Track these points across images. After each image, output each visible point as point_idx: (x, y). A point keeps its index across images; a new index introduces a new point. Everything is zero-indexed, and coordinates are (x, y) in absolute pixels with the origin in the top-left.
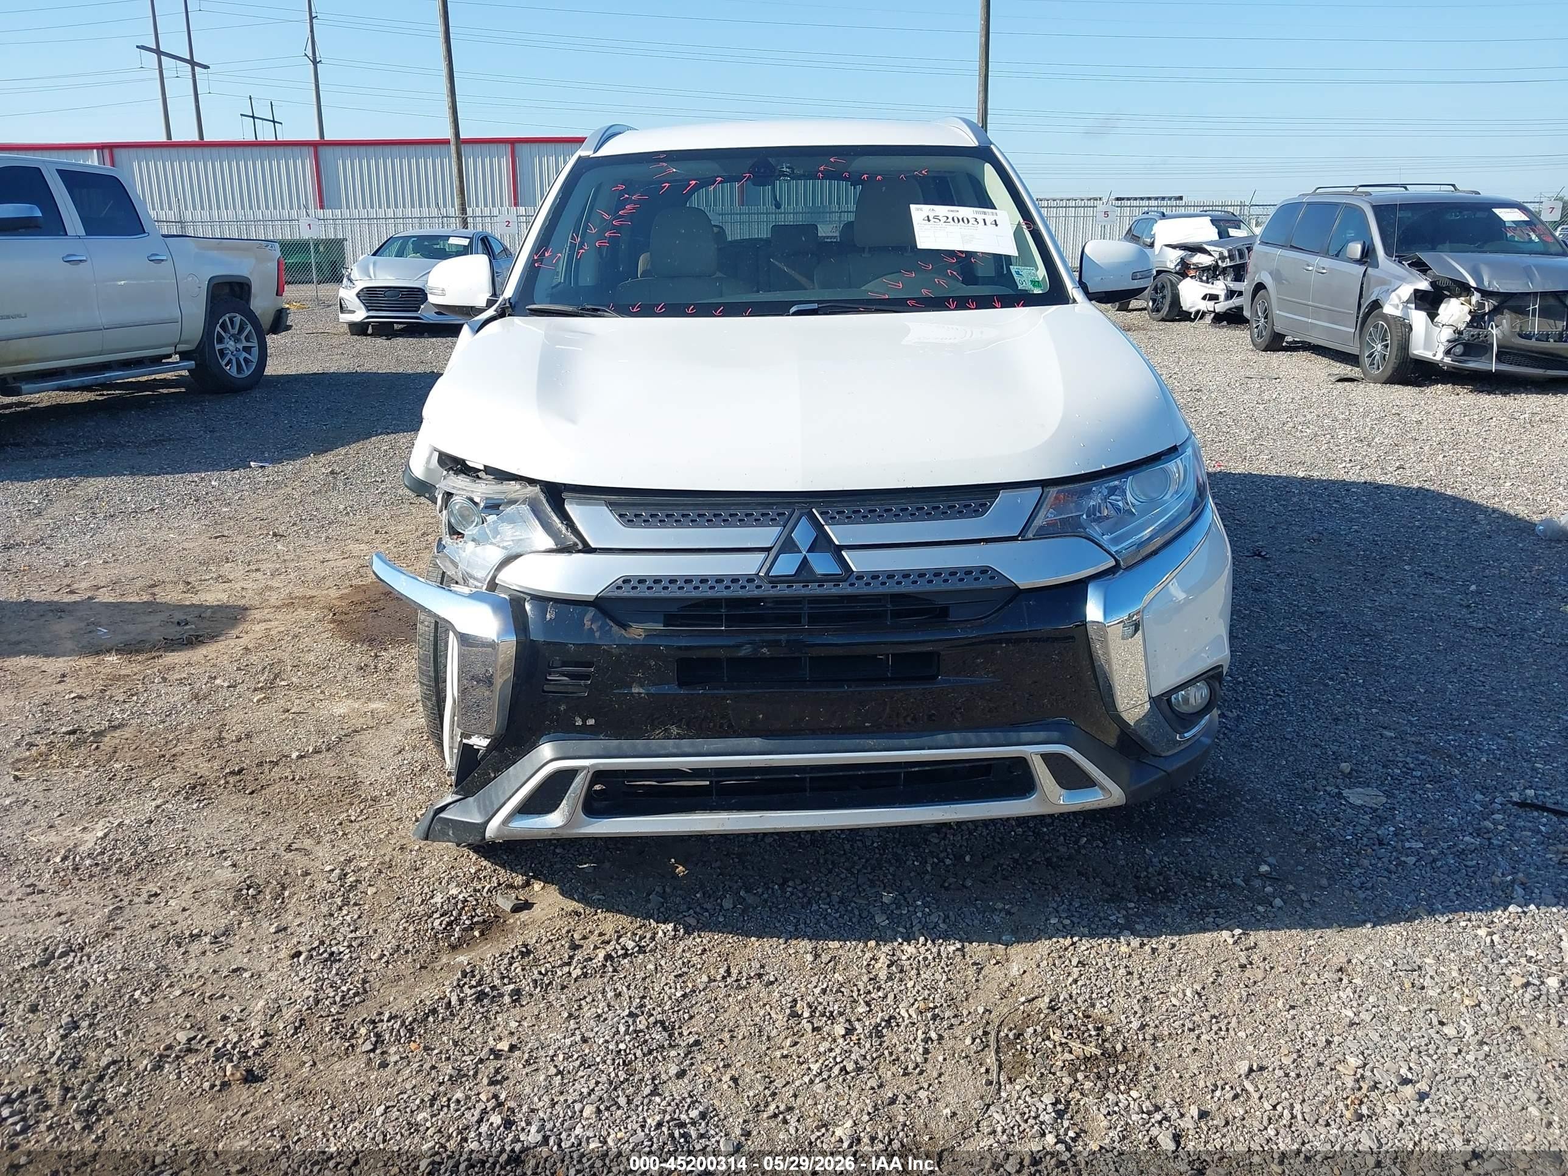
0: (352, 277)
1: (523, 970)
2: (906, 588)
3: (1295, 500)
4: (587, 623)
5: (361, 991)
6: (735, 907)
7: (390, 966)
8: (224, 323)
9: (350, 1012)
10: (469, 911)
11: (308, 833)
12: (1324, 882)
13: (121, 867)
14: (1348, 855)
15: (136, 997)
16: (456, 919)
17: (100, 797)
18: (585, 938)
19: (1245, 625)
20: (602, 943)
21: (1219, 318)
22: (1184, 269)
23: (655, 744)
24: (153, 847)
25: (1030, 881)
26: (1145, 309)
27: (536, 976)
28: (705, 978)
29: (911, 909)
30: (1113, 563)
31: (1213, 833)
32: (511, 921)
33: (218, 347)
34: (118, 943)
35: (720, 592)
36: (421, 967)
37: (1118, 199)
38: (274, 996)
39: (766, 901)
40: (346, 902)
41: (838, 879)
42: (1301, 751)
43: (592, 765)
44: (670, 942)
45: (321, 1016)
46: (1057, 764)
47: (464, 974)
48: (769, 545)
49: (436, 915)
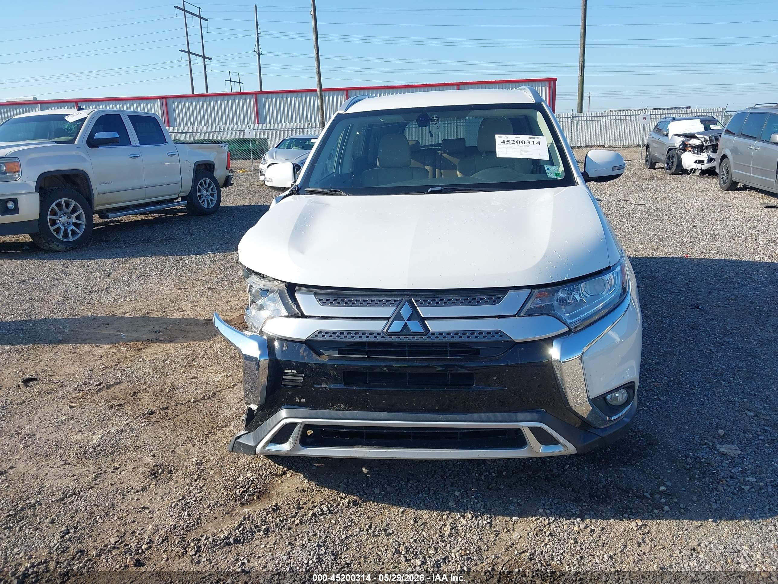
0: (265, 158)
1: (272, 518)
2: (456, 340)
3: (726, 276)
4: (301, 352)
5: (196, 523)
6: (380, 492)
7: (212, 512)
8: (201, 182)
9: (189, 534)
10: (254, 486)
11: (190, 441)
12: (695, 498)
13: (105, 453)
14: (712, 483)
15: (97, 519)
16: (247, 490)
17: (104, 418)
18: (305, 503)
19: (681, 348)
20: (313, 507)
21: (703, 172)
22: (685, 147)
23: (333, 412)
24: (121, 444)
25: (534, 488)
26: (663, 168)
27: (278, 522)
28: (358, 530)
29: (469, 499)
30: (567, 329)
31: (639, 466)
32: (273, 492)
33: (198, 194)
34: (94, 493)
35: (364, 339)
36: (226, 513)
37: (654, 109)
38: (157, 523)
39: (397, 490)
40: (199, 478)
41: (435, 481)
42: (698, 421)
43: (303, 422)
44: (345, 509)
45: (175, 535)
46: (538, 433)
47: (244, 519)
48: (389, 317)
49: (238, 487)
